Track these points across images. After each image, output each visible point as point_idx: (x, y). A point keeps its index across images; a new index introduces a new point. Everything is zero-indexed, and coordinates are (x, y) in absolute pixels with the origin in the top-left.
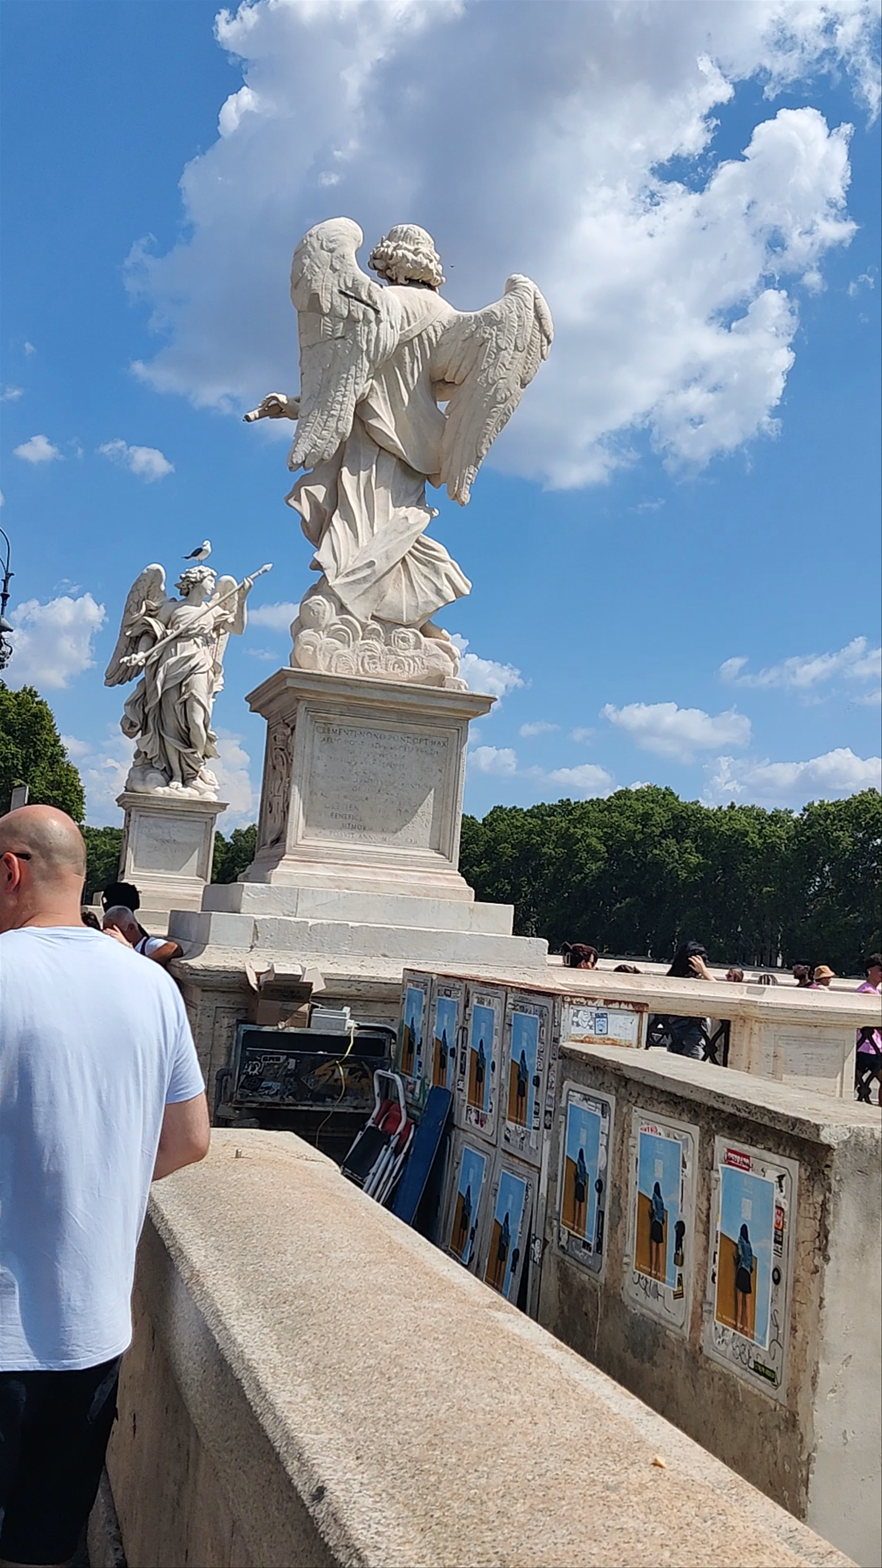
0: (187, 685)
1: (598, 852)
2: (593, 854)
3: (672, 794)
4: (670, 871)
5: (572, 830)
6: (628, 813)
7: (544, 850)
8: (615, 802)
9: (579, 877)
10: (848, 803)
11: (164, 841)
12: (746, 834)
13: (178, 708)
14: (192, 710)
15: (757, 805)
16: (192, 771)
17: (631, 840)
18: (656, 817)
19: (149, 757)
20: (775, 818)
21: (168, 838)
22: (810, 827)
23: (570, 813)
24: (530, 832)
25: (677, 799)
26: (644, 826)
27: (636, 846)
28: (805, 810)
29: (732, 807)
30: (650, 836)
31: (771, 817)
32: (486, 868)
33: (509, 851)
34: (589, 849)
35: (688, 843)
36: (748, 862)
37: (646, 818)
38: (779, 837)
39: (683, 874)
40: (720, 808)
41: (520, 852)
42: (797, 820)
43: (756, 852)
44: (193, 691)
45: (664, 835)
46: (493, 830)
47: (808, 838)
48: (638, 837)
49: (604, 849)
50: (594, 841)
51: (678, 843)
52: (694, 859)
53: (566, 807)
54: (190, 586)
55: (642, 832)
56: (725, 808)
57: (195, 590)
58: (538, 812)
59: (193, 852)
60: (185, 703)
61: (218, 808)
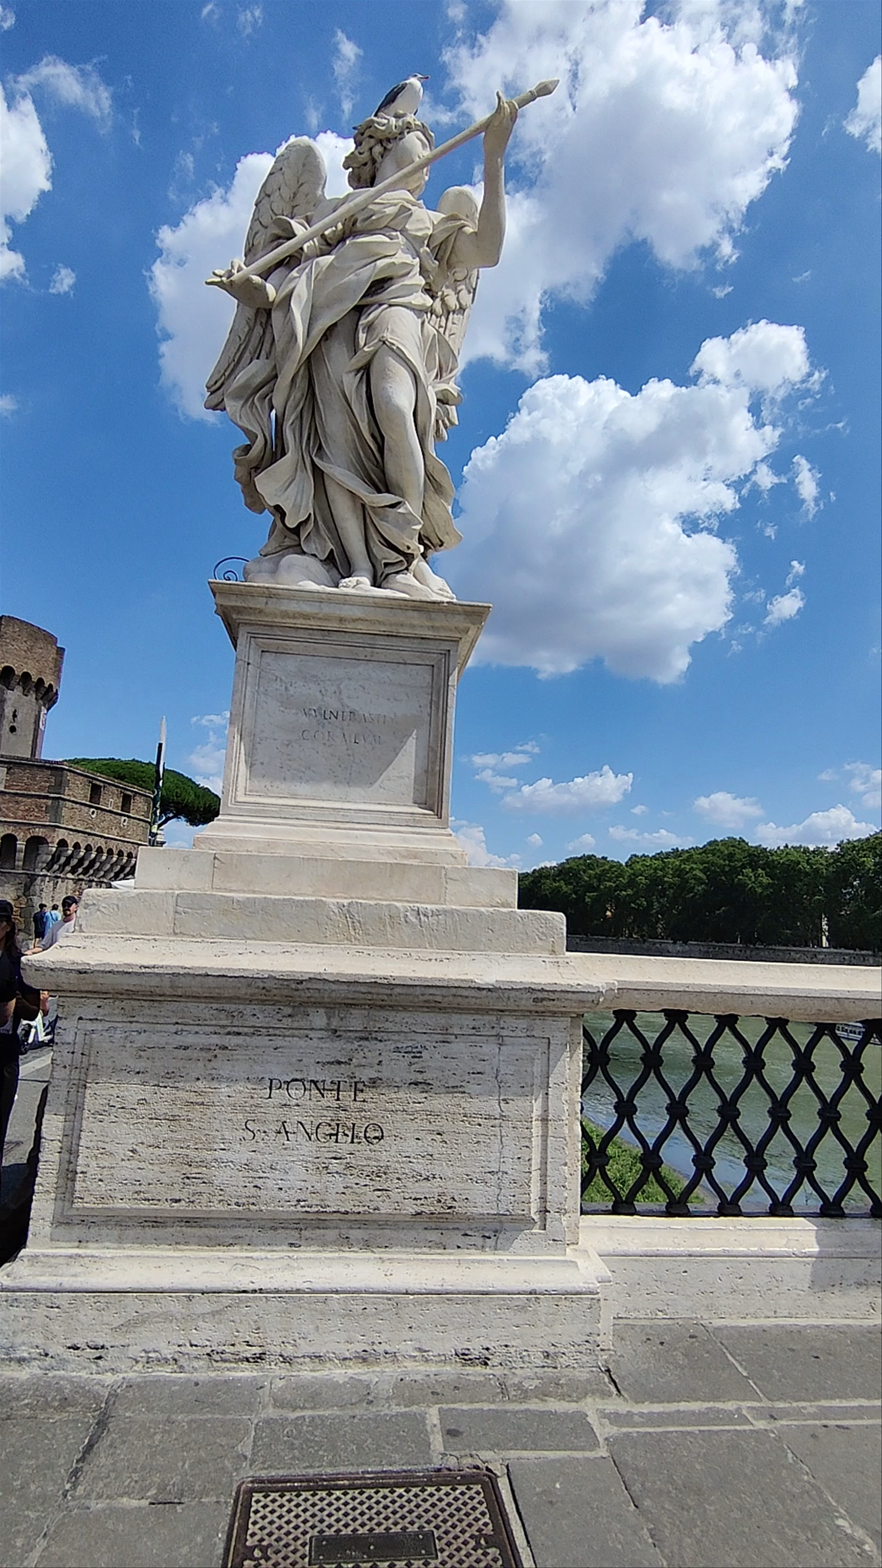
0: (370, 327)
1: (700, 878)
2: (700, 881)
3: (744, 841)
4: (750, 889)
5: (683, 866)
6: (718, 854)
7: (666, 879)
8: (709, 848)
9: (691, 895)
10: (868, 839)
11: (325, 715)
12: (799, 863)
13: (351, 382)
14: (385, 375)
15: (803, 845)
16: (394, 557)
17: (723, 871)
18: (737, 856)
19: (291, 523)
20: (817, 852)
21: (333, 704)
22: (843, 856)
23: (680, 856)
24: (656, 869)
25: (747, 844)
26: (730, 861)
27: (725, 873)
28: (838, 845)
29: (786, 846)
30: (735, 867)
31: (814, 852)
32: (630, 892)
33: (644, 881)
34: (695, 877)
35: (760, 871)
36: (801, 881)
37: (731, 856)
38: (821, 864)
39: (759, 890)
40: (779, 848)
41: (651, 881)
42: (832, 853)
43: (807, 874)
44: (387, 336)
45: (744, 866)
46: (632, 869)
47: (843, 863)
48: (727, 869)
49: (705, 877)
50: (698, 873)
51: (753, 871)
52: (765, 880)
53: (676, 853)
54: (378, 149)
55: (729, 865)
56: (782, 848)
57: (388, 160)
58: (658, 857)
59: (403, 742)
60: (366, 371)
61: (460, 622)
